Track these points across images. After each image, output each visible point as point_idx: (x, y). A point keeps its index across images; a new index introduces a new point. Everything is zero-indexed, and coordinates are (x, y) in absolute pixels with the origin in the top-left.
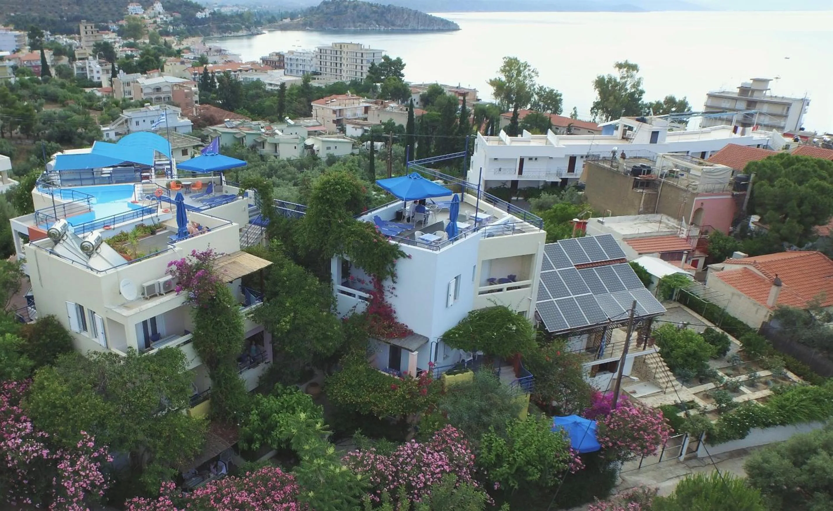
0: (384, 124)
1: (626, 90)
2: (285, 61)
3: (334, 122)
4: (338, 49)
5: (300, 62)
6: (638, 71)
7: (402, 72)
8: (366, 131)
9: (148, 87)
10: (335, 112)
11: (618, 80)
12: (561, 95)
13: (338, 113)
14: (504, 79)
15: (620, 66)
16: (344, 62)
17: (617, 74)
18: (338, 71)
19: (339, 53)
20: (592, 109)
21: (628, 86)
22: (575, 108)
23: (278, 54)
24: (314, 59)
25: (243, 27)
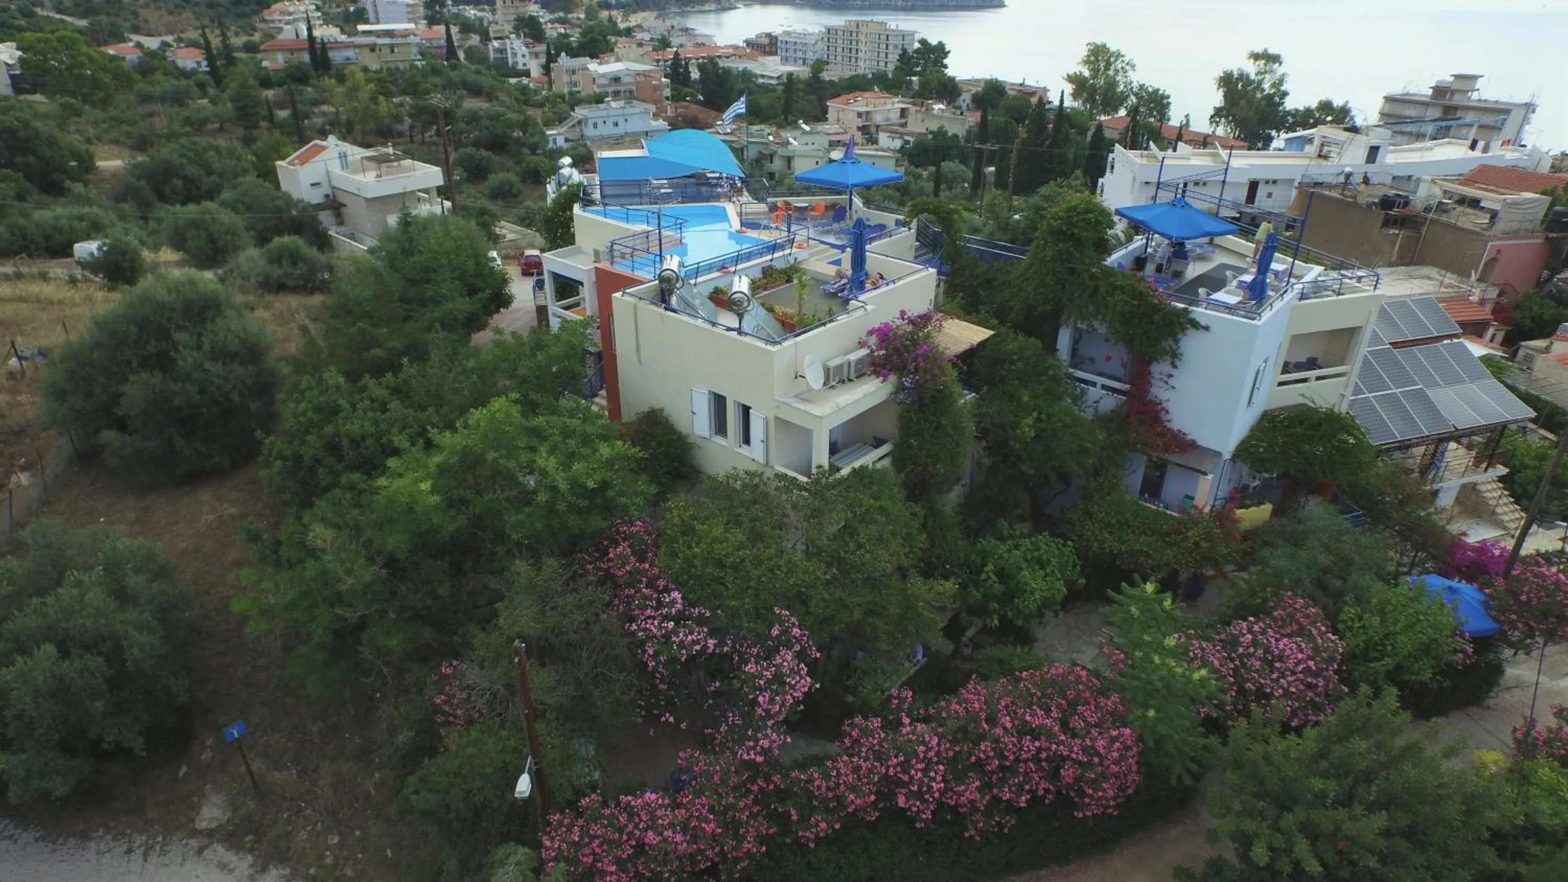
0: (931, 133)
1: (1263, 90)
2: (779, 44)
3: (859, 129)
4: (854, 29)
5: (799, 47)
6: (1281, 64)
7: (946, 61)
8: (907, 142)
9: (603, 76)
10: (860, 115)
11: (1253, 77)
12: (1168, 97)
13: (864, 116)
14: (1087, 73)
15: (1256, 57)
16: (862, 47)
17: (1251, 69)
18: (853, 60)
19: (854, 34)
20: (1212, 117)
21: (1266, 86)
22: (1187, 116)
23: (768, 35)
24: (820, 43)
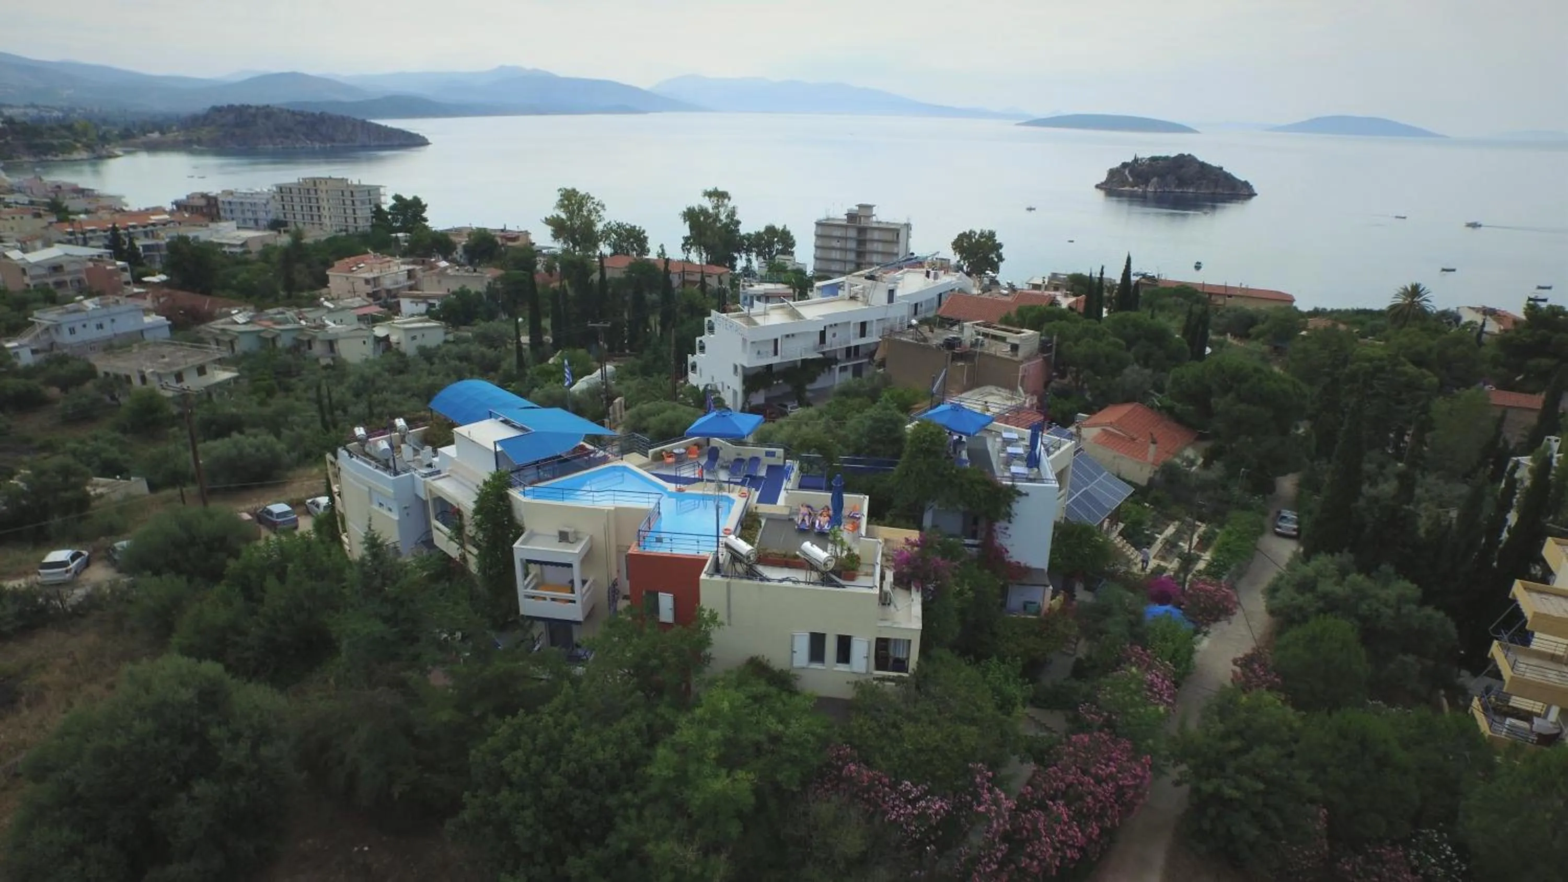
0: (454, 293)
1: (720, 221)
2: (220, 205)
3: (369, 295)
4: (310, 186)
5: (248, 207)
6: (729, 199)
7: (424, 215)
8: (433, 305)
10: (367, 281)
11: (711, 211)
12: (644, 232)
13: (372, 282)
14: (563, 216)
15: (710, 194)
16: (324, 204)
17: (708, 204)
18: (316, 218)
19: (312, 192)
20: (683, 245)
21: (723, 217)
22: (662, 246)
23: (204, 196)
24: (272, 202)
25: (79, 145)
